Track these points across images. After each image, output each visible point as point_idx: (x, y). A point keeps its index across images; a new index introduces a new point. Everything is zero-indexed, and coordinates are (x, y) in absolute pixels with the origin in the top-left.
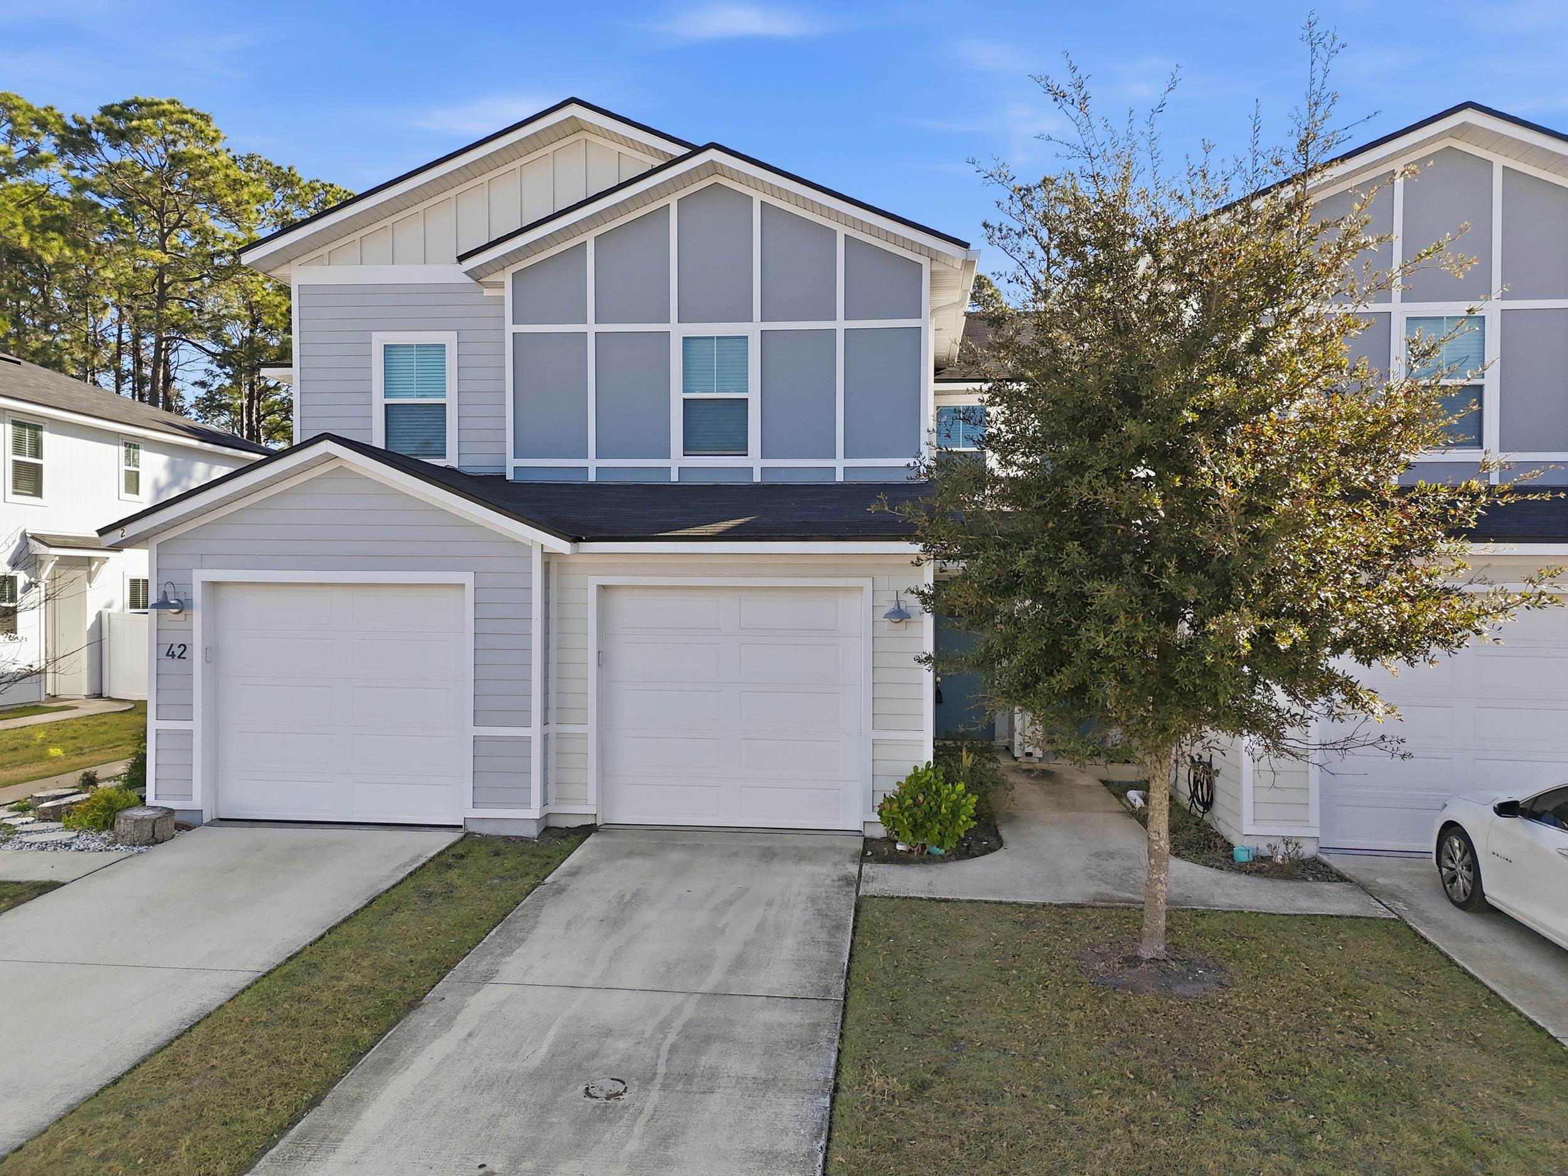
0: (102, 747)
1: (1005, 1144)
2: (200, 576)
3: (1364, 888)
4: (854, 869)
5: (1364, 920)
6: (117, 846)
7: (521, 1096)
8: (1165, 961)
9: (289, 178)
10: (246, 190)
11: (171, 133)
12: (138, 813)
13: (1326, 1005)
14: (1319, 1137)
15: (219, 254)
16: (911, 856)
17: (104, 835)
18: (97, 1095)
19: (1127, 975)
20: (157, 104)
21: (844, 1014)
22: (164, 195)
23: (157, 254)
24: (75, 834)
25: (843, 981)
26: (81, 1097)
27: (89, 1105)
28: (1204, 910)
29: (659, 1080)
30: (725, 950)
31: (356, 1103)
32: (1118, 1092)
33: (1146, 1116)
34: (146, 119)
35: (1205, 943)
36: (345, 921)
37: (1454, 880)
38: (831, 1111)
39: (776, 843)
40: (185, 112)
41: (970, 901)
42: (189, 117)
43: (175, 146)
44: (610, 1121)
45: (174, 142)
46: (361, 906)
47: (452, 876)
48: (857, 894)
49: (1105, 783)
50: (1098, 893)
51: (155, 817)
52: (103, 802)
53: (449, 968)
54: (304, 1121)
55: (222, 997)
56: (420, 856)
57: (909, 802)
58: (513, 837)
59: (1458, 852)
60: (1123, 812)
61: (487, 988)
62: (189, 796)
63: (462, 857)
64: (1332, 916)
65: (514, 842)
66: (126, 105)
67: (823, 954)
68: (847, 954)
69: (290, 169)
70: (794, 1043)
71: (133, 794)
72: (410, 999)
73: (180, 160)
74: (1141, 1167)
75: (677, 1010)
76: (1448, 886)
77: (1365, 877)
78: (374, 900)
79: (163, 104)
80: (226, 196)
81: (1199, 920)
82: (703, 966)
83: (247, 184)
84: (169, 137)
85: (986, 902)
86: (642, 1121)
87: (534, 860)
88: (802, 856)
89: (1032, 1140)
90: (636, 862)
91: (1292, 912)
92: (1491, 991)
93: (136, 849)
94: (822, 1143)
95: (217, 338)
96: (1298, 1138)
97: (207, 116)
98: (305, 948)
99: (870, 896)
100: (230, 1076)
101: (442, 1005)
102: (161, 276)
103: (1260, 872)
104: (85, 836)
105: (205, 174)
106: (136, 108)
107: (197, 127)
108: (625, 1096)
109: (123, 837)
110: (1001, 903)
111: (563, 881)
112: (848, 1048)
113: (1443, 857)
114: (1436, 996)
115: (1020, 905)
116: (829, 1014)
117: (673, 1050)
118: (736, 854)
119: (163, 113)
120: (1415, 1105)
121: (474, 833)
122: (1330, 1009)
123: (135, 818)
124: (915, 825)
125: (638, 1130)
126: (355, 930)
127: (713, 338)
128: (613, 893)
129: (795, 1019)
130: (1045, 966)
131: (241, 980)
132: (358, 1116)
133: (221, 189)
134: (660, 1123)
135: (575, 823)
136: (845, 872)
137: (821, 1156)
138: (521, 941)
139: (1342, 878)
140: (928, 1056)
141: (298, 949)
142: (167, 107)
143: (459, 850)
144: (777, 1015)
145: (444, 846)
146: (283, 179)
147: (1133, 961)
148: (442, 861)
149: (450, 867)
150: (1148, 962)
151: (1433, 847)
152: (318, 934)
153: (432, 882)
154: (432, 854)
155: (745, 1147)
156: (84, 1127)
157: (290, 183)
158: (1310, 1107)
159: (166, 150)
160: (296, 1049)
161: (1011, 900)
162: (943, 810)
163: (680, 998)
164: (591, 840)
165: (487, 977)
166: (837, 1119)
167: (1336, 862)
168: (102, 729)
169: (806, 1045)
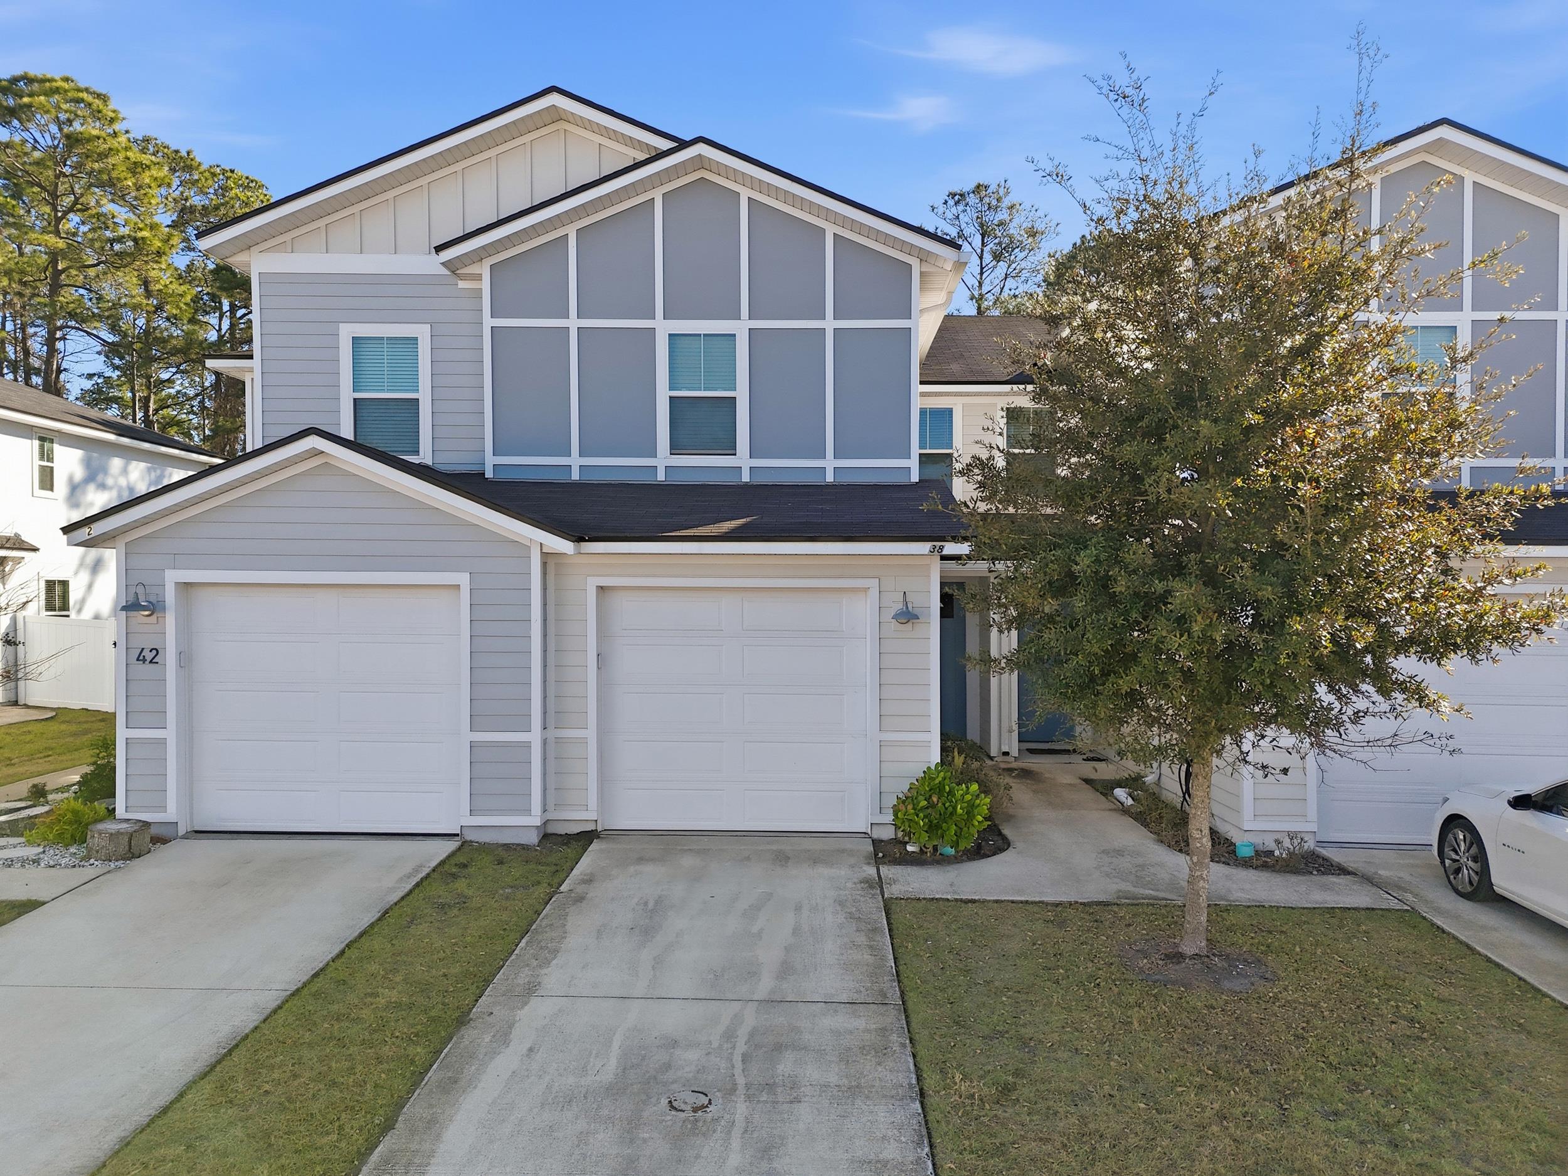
0: (31, 757)
1: (1107, 1145)
2: (172, 577)
3: (1369, 880)
4: (871, 871)
5: (1380, 912)
6: (92, 861)
7: (605, 1112)
8: (1208, 957)
9: (189, 162)
10: (147, 173)
11: (66, 112)
12: (111, 826)
13: (1371, 995)
14: (1407, 1127)
15: (120, 239)
16: (924, 857)
17: (73, 850)
18: (148, 1125)
19: (1173, 971)
20: (49, 80)
21: (907, 1017)
22: (57, 177)
23: (51, 240)
24: (41, 849)
25: (896, 984)
26: (132, 1128)
27: (144, 1136)
28: (1226, 906)
29: (741, 1090)
30: (769, 956)
31: (432, 1125)
32: (1201, 1087)
33: (1238, 1111)
34: (38, 96)
35: (1238, 938)
36: (362, 935)
37: (1458, 871)
38: (925, 1116)
39: (785, 845)
40: (79, 90)
41: (997, 901)
42: (85, 95)
43: (71, 125)
44: (704, 1135)
45: (70, 122)
46: (375, 918)
47: (461, 885)
48: (883, 897)
49: (1087, 781)
50: (1120, 891)
51: (130, 830)
52: (69, 815)
53: (487, 982)
54: (382, 1145)
55: (254, 1019)
56: (421, 866)
57: (924, 803)
58: (513, 844)
59: (1462, 844)
60: (1115, 810)
61: (534, 1001)
62: (163, 808)
63: (465, 866)
64: (1349, 909)
65: (515, 849)
66: (15, 80)
67: (867, 957)
68: (891, 957)
69: (188, 153)
70: (868, 1048)
71: (100, 806)
72: (457, 1015)
73: (77, 140)
74: (1248, 1163)
75: (737, 1019)
76: (1452, 877)
77: (1370, 870)
78: (386, 912)
79: (56, 81)
80: (126, 179)
81: (1225, 915)
82: (752, 973)
83: (148, 167)
84: (63, 117)
85: (1013, 902)
86: (737, 1132)
87: (541, 868)
88: (816, 860)
89: (1133, 1140)
90: (648, 868)
91: (1309, 905)
92: (1520, 979)
93: (113, 866)
94: (927, 1149)
95: (114, 329)
96: (1387, 1127)
97: (104, 96)
98: (327, 964)
99: (896, 898)
100: (288, 1101)
101: (490, 1019)
102: (54, 262)
103: (1265, 866)
104: (52, 852)
105: (103, 156)
106: (25, 84)
107: (94, 107)
108: (711, 1108)
109: (97, 852)
110: (1027, 902)
111: (580, 889)
112: (922, 1053)
113: (1446, 850)
114: (1468, 984)
115: (1047, 904)
116: (892, 1018)
117: (745, 1058)
118: (748, 858)
119: (57, 91)
120: (1486, 1093)
121: (471, 842)
122: (1376, 1000)
123: (110, 831)
124: (930, 826)
125: (736, 1143)
126: (376, 943)
127: (700, 335)
128: (636, 900)
129: (861, 1024)
130: (1090, 965)
131: (271, 1000)
132: (438, 1137)
133: (121, 172)
134: (755, 1135)
135: (575, 829)
136: (864, 875)
137: (929, 1163)
138: (555, 952)
139: (1343, 871)
140: (1003, 1058)
141: (321, 965)
142: (60, 84)
143: (461, 859)
144: (841, 1020)
145: (444, 856)
146: (181, 163)
147: (1177, 957)
148: (446, 871)
149: (454, 876)
150: (1192, 957)
151: (1434, 840)
152: (336, 950)
153: (441, 893)
154: (434, 864)
155: (849, 1156)
156: (145, 1160)
157: (189, 168)
158: (1389, 1096)
159: (61, 129)
160: (351, 1070)
161: (1037, 899)
162: (959, 811)
163: (737, 1006)
164: (595, 846)
165: (531, 990)
166: (933, 1125)
167: (1335, 855)
168: (28, 738)
169: (882, 1051)
